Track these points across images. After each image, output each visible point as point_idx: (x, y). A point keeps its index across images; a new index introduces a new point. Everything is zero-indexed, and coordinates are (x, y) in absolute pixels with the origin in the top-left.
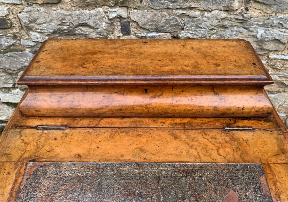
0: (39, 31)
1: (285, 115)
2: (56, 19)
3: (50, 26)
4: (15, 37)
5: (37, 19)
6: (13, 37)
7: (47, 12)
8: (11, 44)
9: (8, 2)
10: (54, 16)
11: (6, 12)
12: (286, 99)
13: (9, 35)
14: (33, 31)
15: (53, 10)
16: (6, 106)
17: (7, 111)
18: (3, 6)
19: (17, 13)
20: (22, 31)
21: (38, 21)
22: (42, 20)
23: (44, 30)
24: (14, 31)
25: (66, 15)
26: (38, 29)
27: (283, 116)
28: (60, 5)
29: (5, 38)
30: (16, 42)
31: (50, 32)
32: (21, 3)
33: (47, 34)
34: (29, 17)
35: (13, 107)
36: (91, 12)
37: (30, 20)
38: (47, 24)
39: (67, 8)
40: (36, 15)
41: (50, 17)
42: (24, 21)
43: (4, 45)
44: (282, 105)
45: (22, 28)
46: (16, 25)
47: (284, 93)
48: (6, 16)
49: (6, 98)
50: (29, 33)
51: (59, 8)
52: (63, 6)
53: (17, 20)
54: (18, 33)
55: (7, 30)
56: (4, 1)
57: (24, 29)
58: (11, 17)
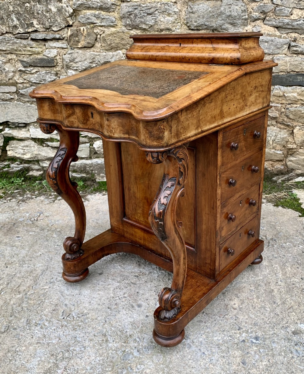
0: (75, 68)
1: (281, 152)
2: (89, 58)
3: (83, 64)
4: (57, 74)
5: (76, 58)
6: (55, 74)
7: (83, 53)
8: (53, 79)
9: (58, 46)
10: (87, 56)
11: (55, 54)
12: (276, 133)
13: (53, 72)
14: (71, 69)
15: (87, 52)
16: (33, 143)
17: (33, 148)
18: (55, 49)
19: (62, 55)
20: (63, 70)
21: (76, 60)
22: (79, 59)
23: (79, 67)
24: (58, 69)
25: (96, 55)
26: (75, 67)
27: (280, 154)
28: (92, 48)
29: (49, 75)
30: (56, 78)
31: (83, 69)
32: (67, 47)
33: (80, 70)
34: (70, 58)
35: (38, 144)
36: (114, 53)
37: (71, 59)
38: (81, 62)
39: (98, 51)
40: (75, 55)
41: (85, 57)
42: (66, 60)
43: (48, 80)
44: (275, 140)
45: (63, 68)
46: (60, 65)
47: (273, 126)
48: (54, 57)
49: (35, 133)
50: (67, 71)
51: (92, 51)
52: (94, 50)
53: (62, 60)
54: (59, 71)
55: (52, 68)
56: (56, 46)
57: (65, 67)
58: (58, 58)
